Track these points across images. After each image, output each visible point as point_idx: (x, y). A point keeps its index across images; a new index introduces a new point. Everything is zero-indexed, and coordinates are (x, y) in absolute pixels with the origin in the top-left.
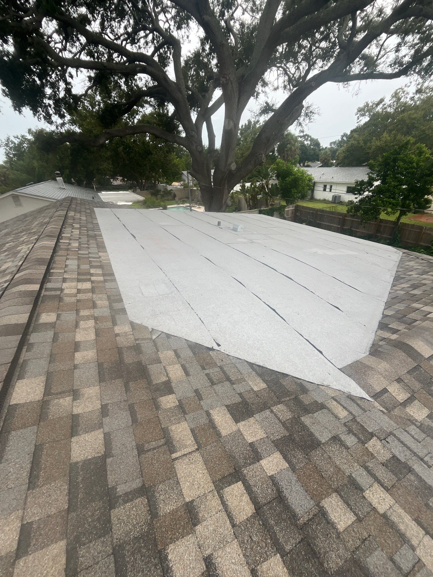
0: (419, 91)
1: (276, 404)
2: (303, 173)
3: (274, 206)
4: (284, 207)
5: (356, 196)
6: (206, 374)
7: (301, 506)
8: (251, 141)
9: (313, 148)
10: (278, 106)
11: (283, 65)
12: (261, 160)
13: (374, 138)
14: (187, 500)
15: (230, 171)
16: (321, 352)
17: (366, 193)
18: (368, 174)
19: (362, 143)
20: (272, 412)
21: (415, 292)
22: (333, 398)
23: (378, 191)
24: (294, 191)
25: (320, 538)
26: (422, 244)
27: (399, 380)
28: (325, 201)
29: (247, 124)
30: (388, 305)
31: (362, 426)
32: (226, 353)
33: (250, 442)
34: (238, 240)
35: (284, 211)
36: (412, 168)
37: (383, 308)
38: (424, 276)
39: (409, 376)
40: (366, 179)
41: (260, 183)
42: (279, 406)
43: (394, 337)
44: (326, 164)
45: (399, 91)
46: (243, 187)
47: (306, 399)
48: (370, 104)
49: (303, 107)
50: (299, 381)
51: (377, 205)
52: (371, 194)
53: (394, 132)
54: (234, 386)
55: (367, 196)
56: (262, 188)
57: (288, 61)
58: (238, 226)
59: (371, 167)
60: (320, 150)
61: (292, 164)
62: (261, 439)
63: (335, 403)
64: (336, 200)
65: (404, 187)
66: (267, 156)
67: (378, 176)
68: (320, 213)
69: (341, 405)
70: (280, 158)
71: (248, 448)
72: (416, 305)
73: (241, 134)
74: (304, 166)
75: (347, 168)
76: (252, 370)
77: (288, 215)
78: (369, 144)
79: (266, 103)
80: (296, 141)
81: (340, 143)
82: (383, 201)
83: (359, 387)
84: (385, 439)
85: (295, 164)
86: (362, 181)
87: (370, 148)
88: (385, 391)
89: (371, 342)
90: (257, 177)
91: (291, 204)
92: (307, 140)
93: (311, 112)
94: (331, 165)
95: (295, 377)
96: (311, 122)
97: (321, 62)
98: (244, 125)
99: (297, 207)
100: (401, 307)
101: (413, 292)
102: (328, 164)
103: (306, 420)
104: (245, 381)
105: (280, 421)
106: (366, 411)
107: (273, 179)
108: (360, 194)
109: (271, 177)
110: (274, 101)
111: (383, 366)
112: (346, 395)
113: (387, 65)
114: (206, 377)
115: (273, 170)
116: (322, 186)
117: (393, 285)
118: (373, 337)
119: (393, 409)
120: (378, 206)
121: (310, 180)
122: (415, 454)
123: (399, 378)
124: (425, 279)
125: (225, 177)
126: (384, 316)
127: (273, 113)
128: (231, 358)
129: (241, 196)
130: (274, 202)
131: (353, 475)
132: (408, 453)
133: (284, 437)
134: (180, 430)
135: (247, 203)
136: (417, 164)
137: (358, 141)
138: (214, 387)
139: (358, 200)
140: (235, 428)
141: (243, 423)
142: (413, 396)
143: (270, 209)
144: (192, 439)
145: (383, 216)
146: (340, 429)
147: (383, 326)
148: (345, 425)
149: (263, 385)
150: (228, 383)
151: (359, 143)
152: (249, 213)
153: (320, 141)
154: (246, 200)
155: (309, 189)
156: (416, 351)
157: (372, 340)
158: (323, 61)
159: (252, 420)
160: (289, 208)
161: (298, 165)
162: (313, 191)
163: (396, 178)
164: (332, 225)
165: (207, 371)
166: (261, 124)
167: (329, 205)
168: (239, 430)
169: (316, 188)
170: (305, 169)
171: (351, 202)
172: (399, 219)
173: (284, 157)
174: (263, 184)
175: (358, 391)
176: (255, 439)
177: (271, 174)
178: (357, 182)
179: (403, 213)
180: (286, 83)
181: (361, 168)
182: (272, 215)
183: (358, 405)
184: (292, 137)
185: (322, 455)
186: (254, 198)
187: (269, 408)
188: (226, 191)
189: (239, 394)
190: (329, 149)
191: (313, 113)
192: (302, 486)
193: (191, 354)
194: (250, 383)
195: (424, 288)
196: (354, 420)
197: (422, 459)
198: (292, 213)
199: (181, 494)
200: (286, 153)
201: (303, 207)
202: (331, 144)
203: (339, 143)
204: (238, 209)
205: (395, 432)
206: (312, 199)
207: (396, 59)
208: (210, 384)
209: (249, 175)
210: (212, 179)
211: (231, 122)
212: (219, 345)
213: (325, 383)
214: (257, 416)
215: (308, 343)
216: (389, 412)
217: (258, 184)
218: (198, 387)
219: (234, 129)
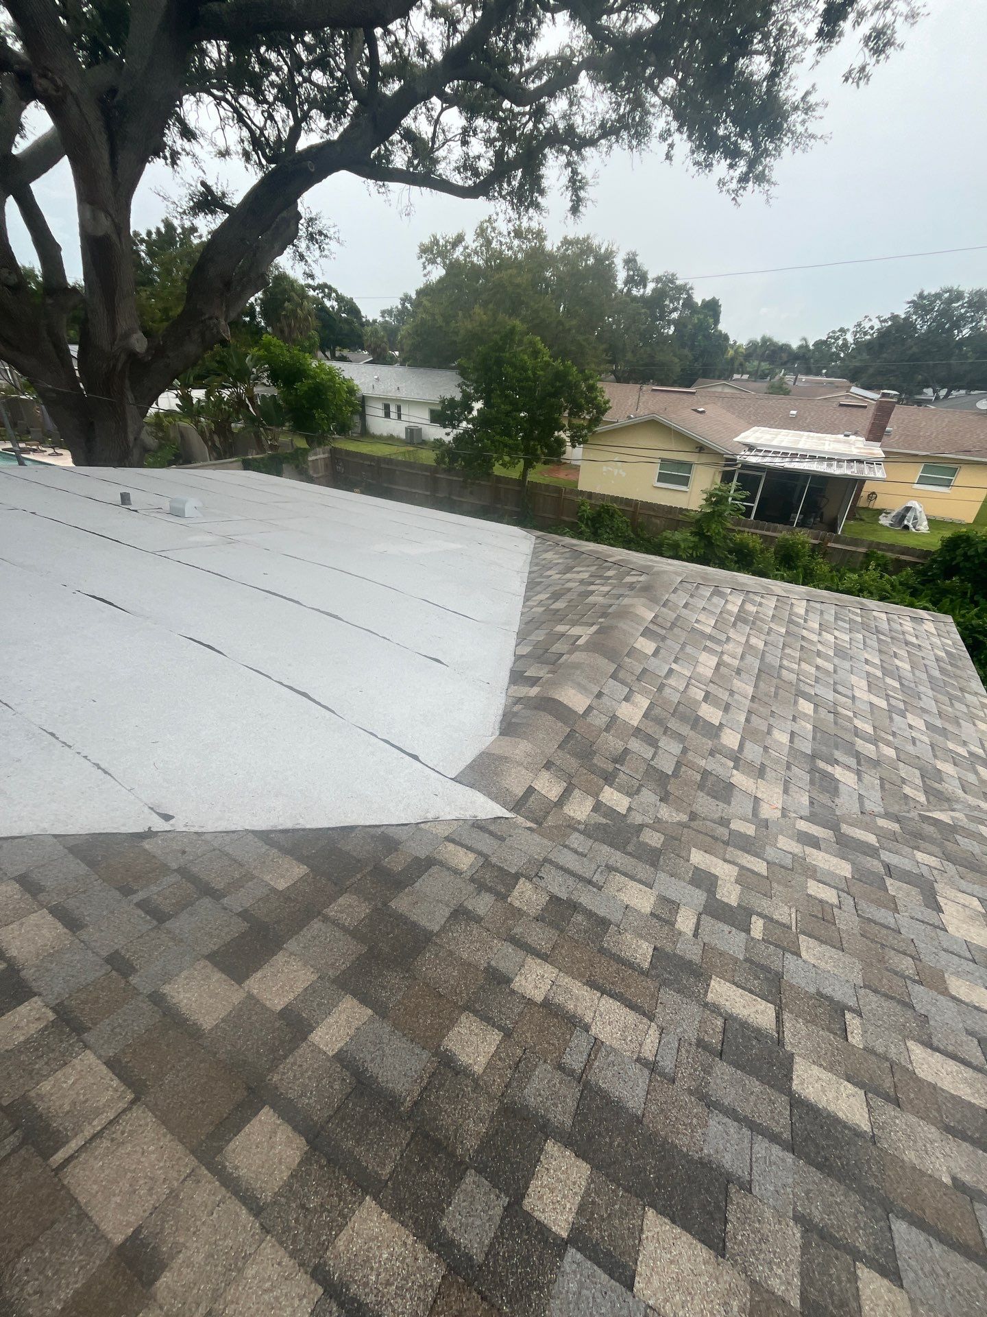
0: (518, 234)
1: (333, 899)
2: (330, 372)
3: (279, 451)
4: (305, 452)
5: (448, 430)
6: (139, 905)
7: (405, 1075)
8: (183, 278)
9: (345, 319)
10: (236, 198)
11: (229, 97)
12: (218, 332)
13: (460, 313)
14: (119, 1239)
15: (132, 355)
16: (416, 757)
17: (464, 424)
18: (459, 386)
19: (440, 321)
20: (326, 919)
21: (560, 605)
22: (448, 839)
23: (483, 421)
24: (318, 414)
25: (445, 1111)
26: (566, 519)
27: (548, 765)
28: (391, 439)
29: (163, 230)
30: (522, 637)
31: (501, 869)
32: (193, 830)
33: (279, 1008)
34: (192, 539)
35: (305, 461)
36: (527, 379)
37: (514, 643)
38: (568, 576)
39: (560, 753)
40: (458, 397)
41: (232, 393)
42: (341, 900)
43: (534, 691)
44: (380, 358)
45: (485, 225)
46: (186, 399)
47: (395, 863)
48: (442, 242)
49: (299, 216)
50: (379, 831)
51: (484, 448)
52: (470, 426)
53: (491, 306)
54: (225, 901)
55: (466, 431)
56: (238, 404)
57: (240, 92)
58: (184, 503)
59: (463, 373)
60: (362, 325)
61: (303, 350)
62: (306, 989)
63: (451, 846)
64: (414, 435)
65: (522, 415)
66: (235, 325)
67: (476, 391)
68: (387, 466)
69: (462, 845)
70: (274, 334)
71: (277, 1025)
72: (560, 628)
73: (150, 253)
74: (334, 358)
75: (422, 370)
76: (267, 847)
77: (316, 470)
78: (453, 324)
79: (203, 184)
80: (304, 296)
81: (401, 314)
82: (493, 442)
83: (489, 801)
84: (537, 875)
85: (311, 351)
86: (452, 399)
87: (456, 333)
88: (530, 790)
89: (501, 712)
90: (219, 375)
91: (320, 444)
92: (329, 298)
93: (320, 233)
94: (390, 361)
95: (370, 826)
96: (326, 256)
97: (323, 118)
98: (154, 230)
99: (334, 452)
100: (540, 635)
101: (553, 607)
102: (384, 358)
103: (401, 904)
104: (253, 877)
105: (344, 929)
106: (505, 839)
107: (265, 384)
108: (454, 427)
109: (258, 378)
110: (225, 186)
111: (521, 748)
112: (470, 823)
113: (452, 167)
114: (140, 912)
115: (257, 361)
116: (381, 406)
117: (527, 599)
118: (503, 701)
119: (545, 818)
120: (487, 451)
121: (352, 391)
122: (580, 878)
123: (548, 762)
124: (569, 580)
125: (119, 366)
126: (518, 658)
127: (227, 215)
128: (208, 837)
129: (185, 424)
130: (276, 440)
131: (493, 963)
132: (571, 881)
133: (358, 958)
134: (70, 1082)
135: (206, 442)
136: (534, 374)
137: (433, 315)
138: (168, 924)
139: (450, 438)
140: (236, 996)
141: (259, 974)
142: (570, 784)
143: (271, 458)
144: (115, 1083)
145: (498, 470)
146: (464, 892)
147: (517, 677)
148: (472, 880)
149: (300, 870)
150: (207, 902)
151: (434, 319)
152: (216, 467)
153: (359, 304)
154: (202, 434)
155: (353, 413)
156: (566, 706)
157: (502, 707)
158: (327, 117)
159: (280, 958)
160: (315, 454)
161: (320, 354)
162: (363, 416)
163: (507, 396)
164: (414, 491)
165: (141, 895)
166: (204, 239)
167: (403, 449)
168: (250, 996)
169: (369, 411)
170: (336, 365)
171: (439, 443)
172: (524, 474)
173: (282, 332)
174: (239, 396)
175: (487, 808)
176: (291, 997)
177: (254, 370)
178: (443, 402)
179: (528, 465)
180: (249, 148)
181: (449, 373)
182: (279, 473)
183: (491, 833)
184: (292, 286)
185: (436, 955)
186: (222, 428)
187: (319, 913)
188: (131, 410)
189: (239, 914)
190: (381, 324)
191: (326, 236)
192: (404, 1035)
193: (82, 869)
194: (267, 878)
195: (568, 596)
196: (487, 863)
197: (590, 882)
198: (326, 465)
199: (99, 1236)
200: (284, 322)
201: (348, 453)
202: (383, 313)
203: (399, 315)
204: (182, 457)
205: (550, 856)
206: (365, 433)
207: (466, 160)
208: (155, 923)
209: (197, 370)
210: (77, 372)
211: (102, 216)
212: (167, 818)
213: (430, 816)
214: (292, 945)
215: (387, 746)
216: (540, 824)
217: (226, 393)
218: (116, 947)
219: (114, 237)
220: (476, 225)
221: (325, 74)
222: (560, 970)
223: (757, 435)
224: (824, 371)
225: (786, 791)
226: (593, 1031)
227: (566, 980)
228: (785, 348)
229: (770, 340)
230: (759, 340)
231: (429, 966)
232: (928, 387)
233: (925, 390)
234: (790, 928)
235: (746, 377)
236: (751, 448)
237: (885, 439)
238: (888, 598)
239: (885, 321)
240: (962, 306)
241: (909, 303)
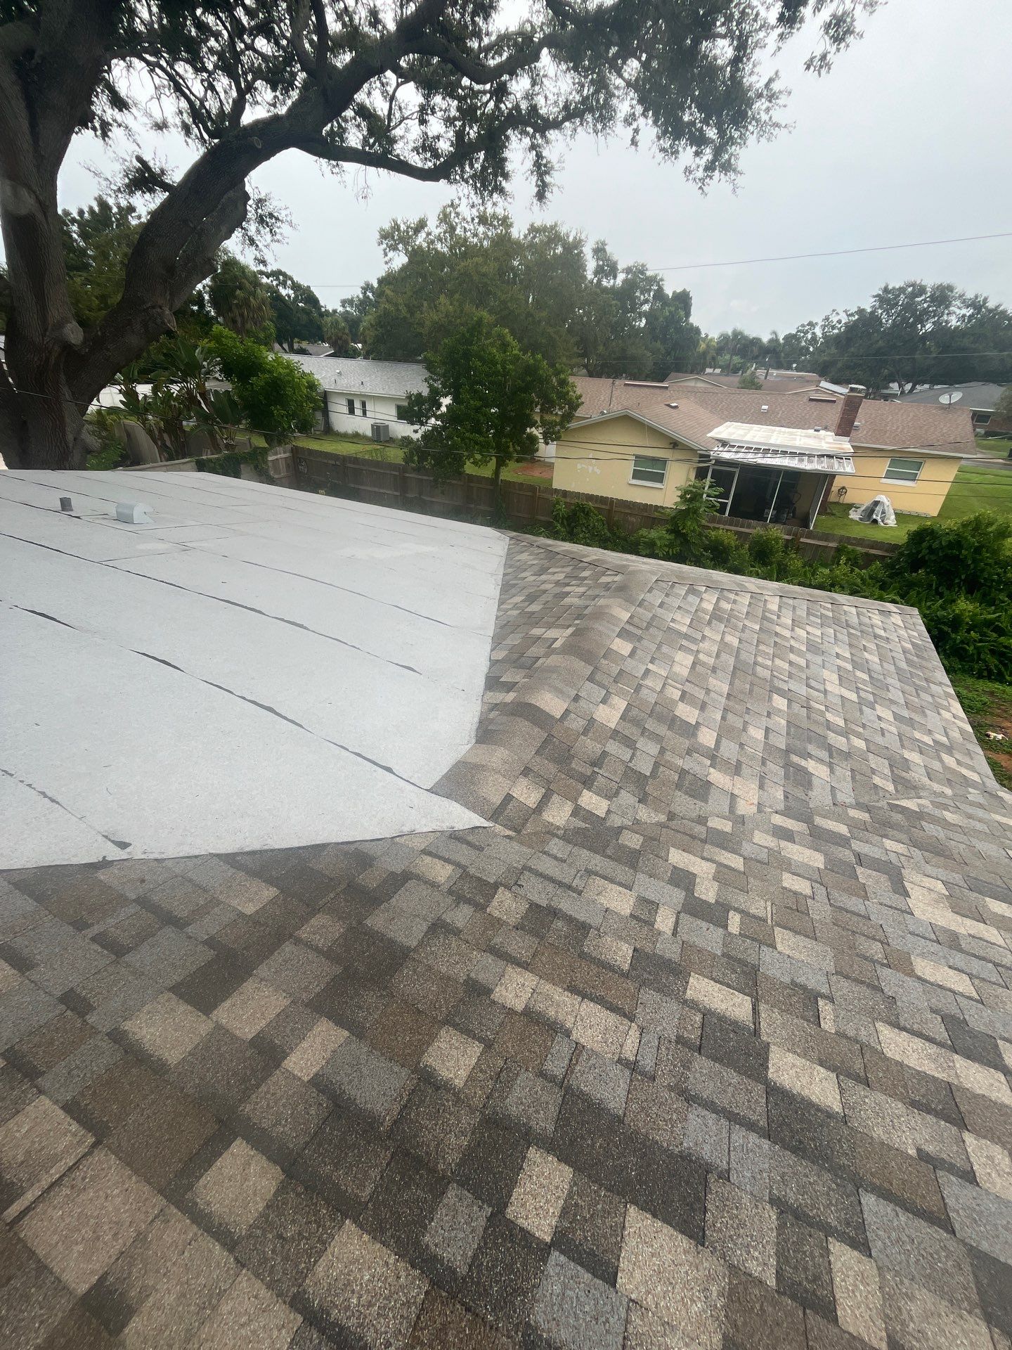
0: (483, 220)
1: (304, 920)
2: (290, 367)
3: (236, 451)
4: (264, 452)
5: (416, 427)
6: (93, 939)
7: (384, 1094)
8: (122, 262)
9: (303, 309)
10: (176, 176)
11: (163, 63)
12: (163, 323)
13: (425, 304)
14: (83, 1288)
15: (67, 347)
16: (389, 770)
17: (433, 421)
18: (426, 380)
19: (404, 310)
20: (298, 941)
21: (535, 607)
22: (426, 852)
23: (452, 418)
24: (277, 411)
25: (426, 1128)
26: (540, 517)
27: (526, 772)
28: (356, 437)
29: (96, 209)
30: (497, 641)
31: (479, 879)
32: (152, 856)
33: (250, 1037)
34: (142, 547)
35: (266, 462)
36: (497, 373)
37: (489, 649)
38: (544, 577)
39: (538, 759)
40: (426, 392)
41: (182, 389)
42: (313, 921)
43: (510, 697)
44: (342, 351)
45: (448, 210)
46: (130, 395)
47: (370, 879)
48: (403, 227)
49: (247, 197)
50: (353, 847)
51: (454, 446)
52: (439, 423)
53: (457, 296)
54: (189, 929)
55: (435, 428)
56: (189, 400)
57: (175, 58)
58: (132, 508)
59: (430, 367)
60: (322, 315)
61: (259, 342)
62: (278, 1015)
63: (428, 859)
64: (380, 432)
65: (493, 411)
66: (181, 314)
67: (444, 386)
68: (352, 466)
69: (440, 858)
70: (225, 325)
71: (248, 1054)
72: (536, 631)
73: (83, 234)
74: (292, 350)
75: (387, 363)
76: (234, 871)
77: (277, 470)
78: (418, 315)
79: (139, 159)
80: (257, 284)
81: (363, 304)
82: (463, 439)
83: (466, 810)
84: (516, 884)
85: (267, 343)
86: (419, 395)
87: (421, 324)
88: (509, 798)
89: (476, 719)
90: (166, 369)
91: (280, 443)
92: (284, 284)
93: (271, 215)
94: (353, 354)
95: (342, 843)
96: (278, 241)
97: (269, 90)
98: (86, 209)
99: (296, 451)
100: (514, 640)
101: (529, 609)
102: (346, 352)
103: (377, 921)
104: (219, 903)
105: (317, 950)
106: (483, 849)
107: (217, 379)
108: (422, 424)
109: (208, 372)
110: (164, 162)
111: (498, 756)
112: (447, 835)
113: (410, 148)
114: (96, 947)
115: (208, 354)
116: (345, 402)
117: (501, 602)
118: (479, 708)
119: (524, 825)
120: (457, 449)
121: (312, 386)
122: (560, 884)
123: (526, 768)
124: (544, 582)
125: (52, 361)
126: (494, 663)
127: (167, 194)
128: (170, 864)
129: (132, 422)
130: (232, 439)
131: (473, 975)
132: (550, 887)
133: (332, 980)
134: (23, 1131)
135: (156, 443)
136: (504, 368)
137: (396, 305)
138: (127, 958)
139: (418, 436)
140: (204, 1027)
141: (227, 1004)
142: (548, 789)
143: (227, 458)
144: (74, 1127)
145: (469, 468)
146: (442, 905)
147: (493, 683)
148: (450, 892)
149: (270, 892)
150: (169, 931)
151: (398, 310)
152: (168, 469)
153: (317, 292)
154: (150, 432)
155: (314, 410)
156: (543, 711)
157: (478, 714)
159: (249, 986)
160: (276, 454)
161: (277, 346)
162: (326, 412)
163: (476, 391)
164: (381, 491)
165: (96, 930)
166: (144, 220)
167: (369, 448)
168: (219, 1027)
169: (332, 407)
170: (295, 358)
171: (406, 441)
172: (497, 473)
173: (234, 322)
174: (189, 391)
175: (463, 818)
176: (263, 1023)
177: (205, 363)
178: (409, 397)
179: (501, 463)
180: (189, 121)
181: (415, 367)
182: (237, 475)
183: (469, 844)
184: (244, 272)
185: (415, 971)
186: (172, 426)
187: (291, 936)
188: (69, 408)
189: (205, 943)
190: (341, 314)
191: (277, 219)
192: (383, 1054)
193: (29, 905)
194: (234, 903)
195: (544, 598)
196: (465, 875)
197: (569, 887)
198: (288, 466)
199: (61, 1287)
200: (236, 312)
201: (311, 452)
202: (344, 303)
203: (360, 305)
204: (129, 458)
205: (529, 864)
206: (329, 430)
207: (424, 140)
208: (113, 957)
209: (142, 363)
210: (5, 366)
211: (24, 193)
212: (123, 845)
213: (406, 829)
214: (263, 971)
215: (360, 759)
216: (518, 831)
217: (175, 389)
218: (71, 985)
219: (40, 216)
220: (438, 210)
221: (269, 41)
222: (541, 977)
223: (729, 430)
224: (794, 365)
225: (761, 787)
226: (574, 1036)
227: (547, 987)
228: (756, 342)
229: (741, 333)
230: (730, 333)
231: (407, 982)
232: (894, 381)
233: (891, 385)
234: (765, 921)
235: (718, 371)
236: (724, 443)
237: (853, 433)
238: (859, 592)
239: (852, 315)
240: (925, 301)
241: (874, 297)
